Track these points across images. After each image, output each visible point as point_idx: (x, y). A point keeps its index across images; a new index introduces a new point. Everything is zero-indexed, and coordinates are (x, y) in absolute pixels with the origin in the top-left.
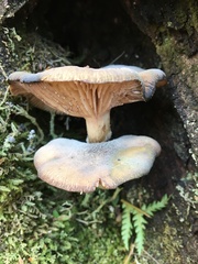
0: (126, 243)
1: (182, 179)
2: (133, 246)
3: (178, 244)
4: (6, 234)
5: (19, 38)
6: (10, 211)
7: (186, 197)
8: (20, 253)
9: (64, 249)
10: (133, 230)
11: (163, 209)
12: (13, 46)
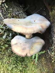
0: (33, 59)
1: (50, 48)
2: (35, 60)
3: (45, 62)
4: (4, 56)
5: (7, 7)
6: (5, 51)
7: (49, 53)
8: (8, 60)
9: (18, 59)
10: (35, 56)
11: (43, 53)
12: (5, 9)
